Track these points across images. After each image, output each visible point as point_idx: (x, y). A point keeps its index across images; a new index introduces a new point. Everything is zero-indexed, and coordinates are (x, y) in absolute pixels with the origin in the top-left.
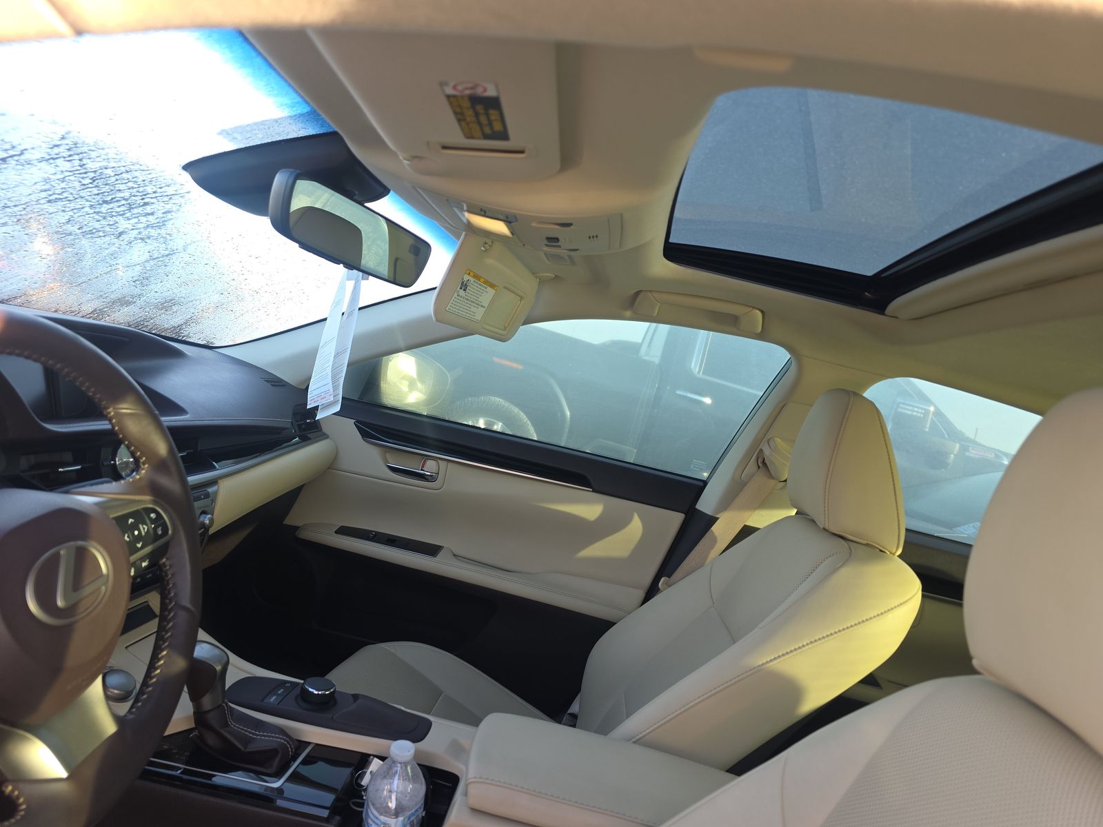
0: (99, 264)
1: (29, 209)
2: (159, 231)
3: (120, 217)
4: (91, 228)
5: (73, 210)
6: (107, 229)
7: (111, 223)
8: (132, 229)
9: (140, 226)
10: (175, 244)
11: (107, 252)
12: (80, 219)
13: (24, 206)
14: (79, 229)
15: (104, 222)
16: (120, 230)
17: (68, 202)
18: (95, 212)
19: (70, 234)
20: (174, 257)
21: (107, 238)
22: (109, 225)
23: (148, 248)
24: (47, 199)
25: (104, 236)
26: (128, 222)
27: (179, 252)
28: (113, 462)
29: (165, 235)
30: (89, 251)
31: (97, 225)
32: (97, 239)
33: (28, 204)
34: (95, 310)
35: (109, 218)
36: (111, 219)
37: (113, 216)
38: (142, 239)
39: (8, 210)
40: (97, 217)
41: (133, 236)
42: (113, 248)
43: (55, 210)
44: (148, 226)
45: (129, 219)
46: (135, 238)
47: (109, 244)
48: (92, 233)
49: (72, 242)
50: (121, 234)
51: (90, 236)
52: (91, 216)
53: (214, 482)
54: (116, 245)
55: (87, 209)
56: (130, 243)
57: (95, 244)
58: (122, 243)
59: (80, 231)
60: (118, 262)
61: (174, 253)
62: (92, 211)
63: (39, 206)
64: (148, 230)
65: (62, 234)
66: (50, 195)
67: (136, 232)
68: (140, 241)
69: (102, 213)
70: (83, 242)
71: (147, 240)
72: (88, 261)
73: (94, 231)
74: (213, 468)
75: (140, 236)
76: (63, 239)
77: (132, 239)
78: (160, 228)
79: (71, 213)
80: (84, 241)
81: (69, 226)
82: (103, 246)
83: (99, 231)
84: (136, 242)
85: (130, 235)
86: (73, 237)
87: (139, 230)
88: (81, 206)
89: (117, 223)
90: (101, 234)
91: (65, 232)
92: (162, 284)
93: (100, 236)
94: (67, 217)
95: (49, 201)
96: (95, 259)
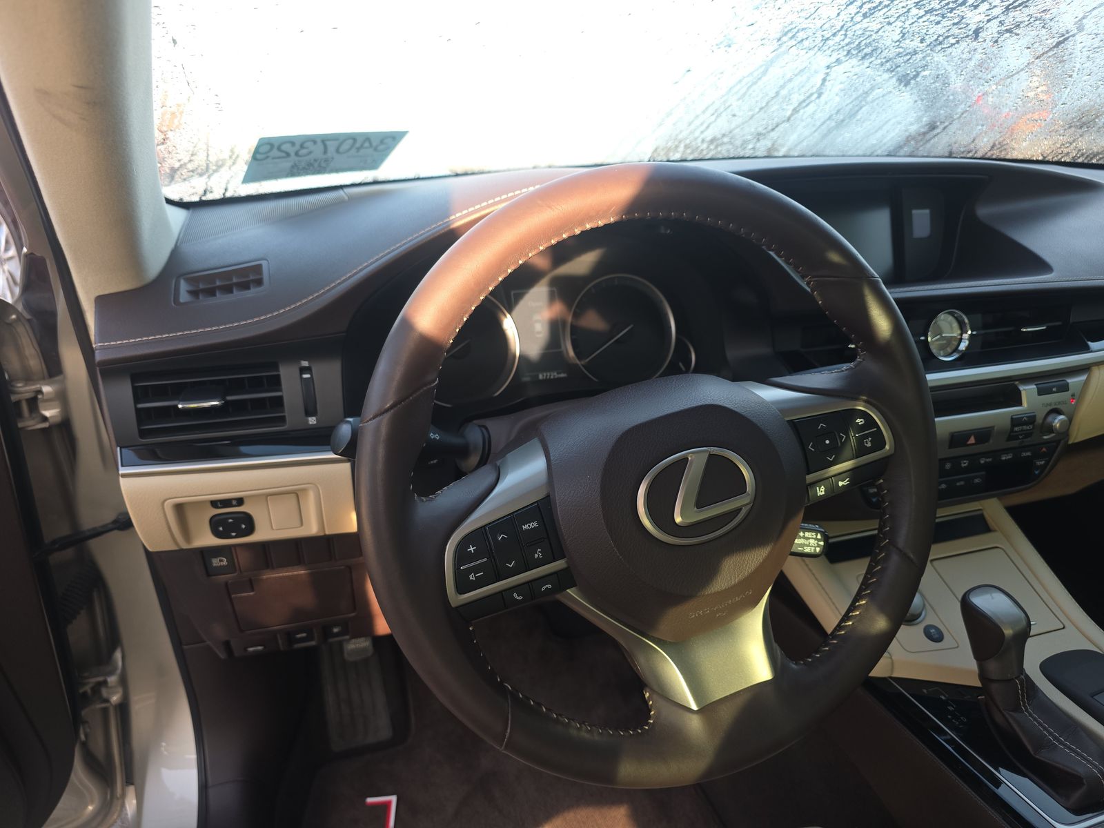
0: (971, 83)
1: (850, 34)
2: (1026, 11)
3: (963, 8)
4: (935, 37)
5: (898, 17)
6: (955, 30)
7: (956, 20)
8: (989, 21)
9: (996, 12)
10: (1061, 25)
11: (972, 64)
12: (915, 28)
13: (843, 32)
14: (922, 42)
15: (945, 23)
16: (973, 27)
17: (886, 10)
18: (926, 12)
19: (915, 53)
20: (1069, 44)
21: (963, 44)
22: (954, 24)
23: (1024, 41)
24: (861, 14)
25: (958, 42)
26: (977, 11)
27: (1073, 36)
28: (922, 338)
29: (1039, 15)
30: (949, 69)
31: (940, 30)
32: (950, 49)
33: (845, 28)
34: (994, 145)
35: (949, 15)
36: (952, 15)
37: (953, 9)
38: (1009, 31)
39: (830, 43)
40: (933, 18)
41: (995, 30)
42: (978, 56)
43: (879, 26)
44: (1007, 9)
45: (976, 7)
46: (999, 32)
47: (969, 52)
48: (941, 43)
49: (924, 62)
50: (977, 32)
51: (939, 48)
52: (925, 18)
53: (1085, 369)
54: (980, 50)
55: (914, 11)
56: (996, 41)
57: (952, 58)
58: (985, 45)
59: (925, 44)
60: (993, 73)
61: (1068, 38)
62: (922, 12)
63: (858, 26)
64: (1011, 14)
65: (907, 54)
66: (861, 7)
67: (995, 23)
68: (1008, 35)
69: (936, 10)
70: (936, 59)
71: (1017, 31)
72: (957, 84)
73: (941, 39)
74: (1087, 349)
75: (1003, 28)
76: (911, 61)
77: (996, 35)
78: (1026, 6)
79: (899, 24)
80: (939, 57)
81: (908, 41)
82: (964, 56)
83: (948, 37)
84: (1002, 38)
85: (990, 31)
86: (921, 56)
87: (999, 20)
88: (905, 10)
89: (963, 18)
90: (952, 41)
91: (908, 51)
92: (1068, 89)
93: (952, 45)
94: (898, 31)
95: (865, 16)
96: (963, 77)
